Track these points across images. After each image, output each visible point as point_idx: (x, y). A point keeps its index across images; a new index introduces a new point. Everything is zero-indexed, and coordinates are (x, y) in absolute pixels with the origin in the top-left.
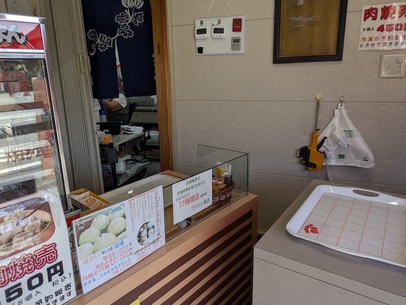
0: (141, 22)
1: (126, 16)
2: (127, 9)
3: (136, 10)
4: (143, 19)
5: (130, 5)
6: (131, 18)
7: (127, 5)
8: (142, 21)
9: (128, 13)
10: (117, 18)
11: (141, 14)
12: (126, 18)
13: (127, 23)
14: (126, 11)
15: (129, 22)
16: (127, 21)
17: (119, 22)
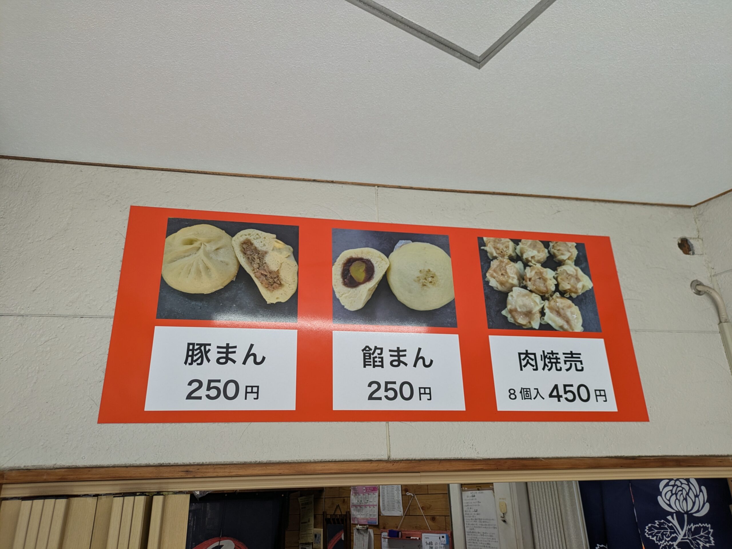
0: (708, 545)
1: (671, 528)
2: (671, 514)
3: (692, 519)
4: (712, 539)
5: (677, 506)
6: (682, 533)
7: (670, 505)
8: (710, 542)
9: (675, 522)
10: (650, 529)
11: (705, 529)
12: (671, 533)
13: (675, 544)
14: (669, 518)
15: (679, 540)
16: (674, 539)
17: (654, 539)
